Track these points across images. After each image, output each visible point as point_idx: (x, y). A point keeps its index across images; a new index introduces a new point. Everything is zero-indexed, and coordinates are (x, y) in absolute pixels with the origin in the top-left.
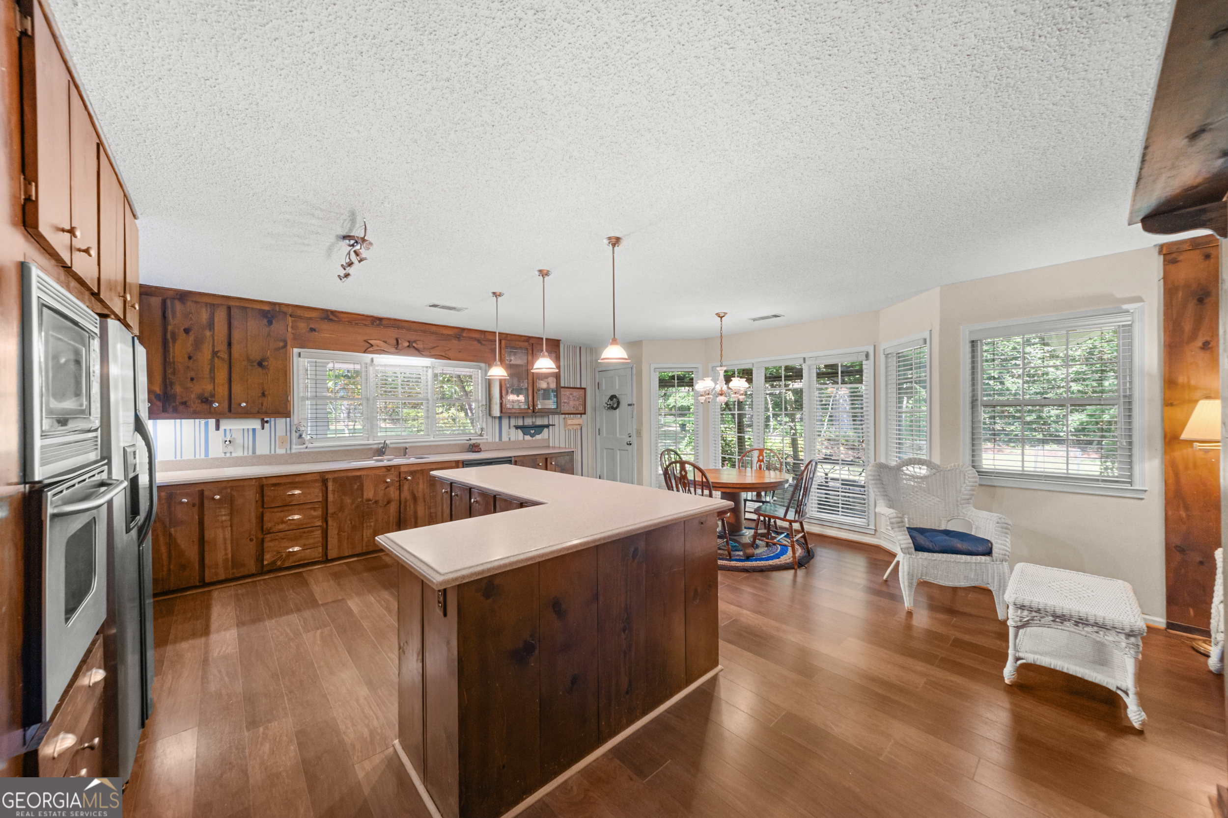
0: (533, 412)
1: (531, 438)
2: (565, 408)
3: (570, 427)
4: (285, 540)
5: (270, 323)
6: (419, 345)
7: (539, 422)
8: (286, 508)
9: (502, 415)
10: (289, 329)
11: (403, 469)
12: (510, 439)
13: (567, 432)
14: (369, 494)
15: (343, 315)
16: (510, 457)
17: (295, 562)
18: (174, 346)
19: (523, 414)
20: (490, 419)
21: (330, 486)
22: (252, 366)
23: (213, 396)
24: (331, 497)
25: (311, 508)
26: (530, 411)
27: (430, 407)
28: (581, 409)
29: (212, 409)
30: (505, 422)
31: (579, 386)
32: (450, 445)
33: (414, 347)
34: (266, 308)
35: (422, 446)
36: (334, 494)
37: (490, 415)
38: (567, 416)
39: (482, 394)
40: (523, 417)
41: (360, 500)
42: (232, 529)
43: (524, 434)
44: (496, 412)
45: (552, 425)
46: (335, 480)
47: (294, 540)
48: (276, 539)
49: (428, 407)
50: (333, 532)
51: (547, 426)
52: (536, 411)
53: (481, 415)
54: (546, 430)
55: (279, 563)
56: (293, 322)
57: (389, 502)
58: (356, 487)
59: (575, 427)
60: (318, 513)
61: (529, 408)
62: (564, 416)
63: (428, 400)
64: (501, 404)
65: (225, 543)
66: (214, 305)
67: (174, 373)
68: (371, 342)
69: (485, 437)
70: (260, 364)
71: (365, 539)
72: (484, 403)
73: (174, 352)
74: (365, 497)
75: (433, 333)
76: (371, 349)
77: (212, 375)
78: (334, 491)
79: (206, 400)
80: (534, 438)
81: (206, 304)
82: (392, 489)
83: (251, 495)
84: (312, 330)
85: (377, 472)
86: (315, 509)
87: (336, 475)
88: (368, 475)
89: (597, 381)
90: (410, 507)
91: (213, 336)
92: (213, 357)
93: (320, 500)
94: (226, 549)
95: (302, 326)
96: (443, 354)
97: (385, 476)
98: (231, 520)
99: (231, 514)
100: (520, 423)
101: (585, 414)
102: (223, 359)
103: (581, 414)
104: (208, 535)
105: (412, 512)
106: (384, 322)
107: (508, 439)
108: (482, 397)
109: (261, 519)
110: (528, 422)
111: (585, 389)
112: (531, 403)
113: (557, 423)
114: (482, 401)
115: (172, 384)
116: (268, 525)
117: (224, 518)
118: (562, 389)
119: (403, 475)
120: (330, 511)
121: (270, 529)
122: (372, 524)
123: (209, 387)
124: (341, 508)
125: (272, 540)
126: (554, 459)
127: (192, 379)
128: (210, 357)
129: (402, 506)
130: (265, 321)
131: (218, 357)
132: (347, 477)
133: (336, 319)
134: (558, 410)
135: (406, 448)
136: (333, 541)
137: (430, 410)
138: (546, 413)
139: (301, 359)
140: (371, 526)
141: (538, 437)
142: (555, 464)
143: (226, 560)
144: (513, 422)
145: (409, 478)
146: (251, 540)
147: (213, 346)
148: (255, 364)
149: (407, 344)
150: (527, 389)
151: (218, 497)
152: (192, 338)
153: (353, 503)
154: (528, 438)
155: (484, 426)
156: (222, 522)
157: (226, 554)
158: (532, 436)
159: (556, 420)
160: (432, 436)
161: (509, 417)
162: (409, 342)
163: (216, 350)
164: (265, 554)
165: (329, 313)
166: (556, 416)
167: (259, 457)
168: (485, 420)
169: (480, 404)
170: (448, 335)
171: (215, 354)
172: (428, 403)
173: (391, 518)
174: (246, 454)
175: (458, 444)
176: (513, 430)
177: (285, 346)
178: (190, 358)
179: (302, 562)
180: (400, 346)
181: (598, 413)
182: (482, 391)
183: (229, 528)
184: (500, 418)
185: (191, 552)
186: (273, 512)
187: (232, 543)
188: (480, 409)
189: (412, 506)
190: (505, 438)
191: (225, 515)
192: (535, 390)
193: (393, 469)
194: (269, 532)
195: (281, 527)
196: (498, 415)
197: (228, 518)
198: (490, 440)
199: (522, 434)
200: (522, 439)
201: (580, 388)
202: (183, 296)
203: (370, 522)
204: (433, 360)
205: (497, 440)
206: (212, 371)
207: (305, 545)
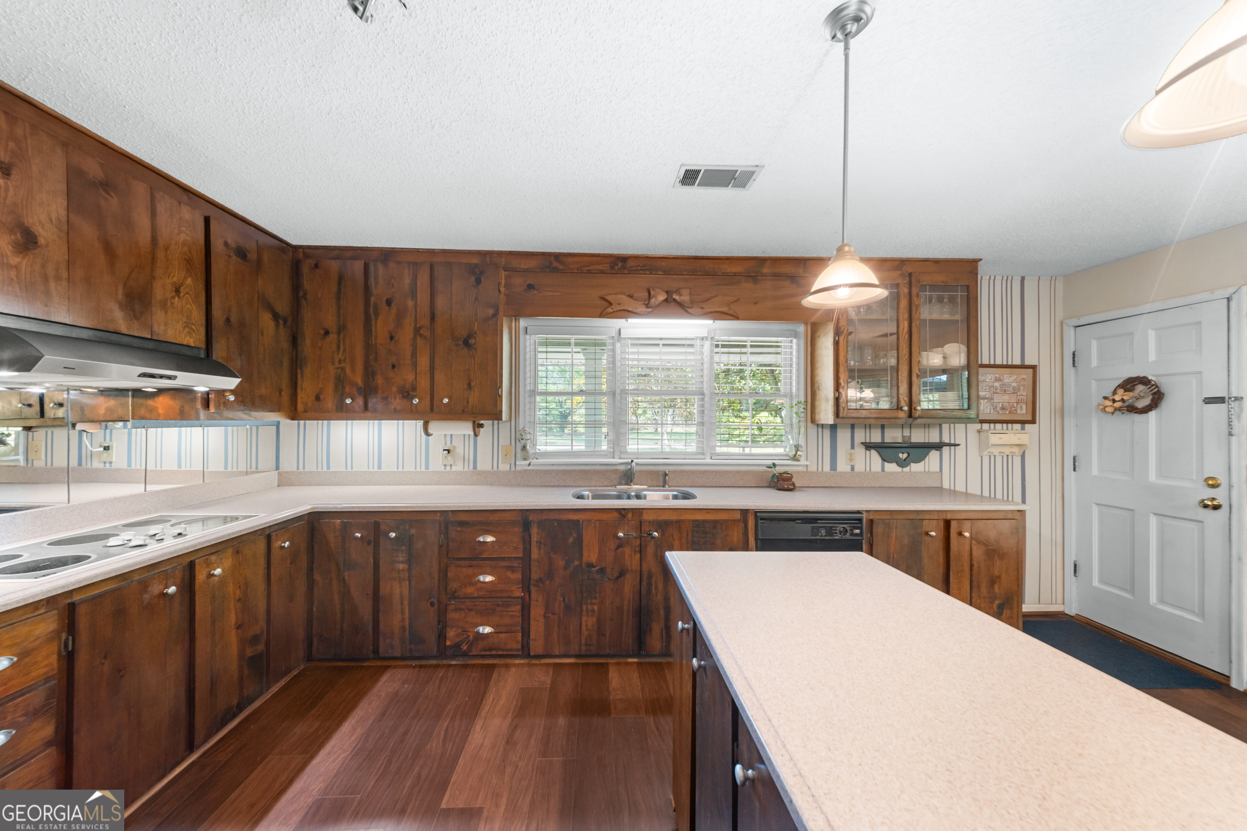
0: (910, 416)
1: (899, 469)
2: (985, 409)
3: (996, 451)
4: (473, 613)
5: (478, 282)
6: (685, 297)
7: (918, 436)
8: (474, 563)
9: (838, 421)
10: (502, 289)
11: (646, 517)
12: (853, 468)
13: (986, 460)
14: (591, 555)
15: (570, 260)
16: (858, 512)
17: (485, 650)
18: (376, 322)
19: (882, 421)
20: (813, 430)
21: (534, 531)
22: (457, 345)
23: (414, 389)
24: (535, 554)
25: (508, 567)
26: (901, 414)
27: (706, 405)
28: (1023, 412)
29: (413, 407)
30: (843, 436)
31: (1017, 361)
32: (738, 472)
33: (675, 300)
34: (475, 260)
35: (692, 472)
36: (539, 548)
37: (813, 421)
38: (986, 426)
39: (798, 383)
40: (883, 427)
41: (576, 563)
42: (410, 583)
43: (884, 460)
44: (826, 415)
45: (950, 445)
46: (540, 524)
47: (486, 616)
48: (461, 609)
49: (703, 406)
50: (537, 612)
51: (938, 446)
52: (917, 414)
53: (795, 421)
54: (934, 455)
55: (465, 647)
56: (507, 277)
57: (622, 574)
58: (571, 540)
59: (1007, 451)
60: (518, 576)
61: (899, 408)
62: (978, 426)
63: (703, 394)
64: (837, 400)
65: (402, 604)
66: (416, 263)
67: (376, 359)
68: (609, 298)
69: (803, 462)
70: (466, 343)
71: (585, 632)
72: (802, 399)
73: (376, 332)
74: (585, 559)
75: (707, 274)
76: (610, 310)
77: (414, 360)
78: (539, 543)
79: (407, 394)
80: (907, 469)
81: (409, 263)
82: (627, 550)
83: (432, 535)
84: (530, 287)
85: (605, 517)
86: (512, 569)
87: (544, 517)
88: (589, 521)
89: (1069, 349)
90: (656, 588)
91: (415, 306)
92: (415, 336)
93: (521, 555)
94: (403, 613)
95: (519, 282)
96: (725, 309)
97: (617, 529)
98: (409, 569)
99: (409, 561)
100: (876, 437)
101: (1033, 422)
102: (425, 338)
103: (1023, 422)
104: (384, 589)
105: (660, 597)
106: (630, 263)
107: (848, 469)
108: (798, 389)
109: (444, 573)
110: (894, 435)
111: (1034, 367)
112: (904, 399)
113: (960, 439)
114: (798, 396)
115: (373, 374)
116: (454, 585)
117: (401, 566)
118: (981, 370)
119: (645, 528)
120: (534, 576)
121: (455, 591)
122: (596, 608)
123: (410, 377)
124: (550, 574)
125: (457, 610)
126: (967, 524)
127: (394, 366)
128: (411, 336)
129: (644, 583)
130: (473, 279)
131: (421, 335)
132: (559, 521)
133: (561, 267)
134: (972, 413)
135: (666, 475)
136: (537, 628)
137: (706, 412)
138: (935, 418)
139: (528, 337)
140: (593, 611)
141: (915, 467)
142: (971, 537)
143: (403, 628)
144: (860, 436)
145: (656, 534)
146: (432, 604)
147: (416, 320)
148: (461, 343)
149: (662, 297)
150: (897, 369)
151: (393, 535)
152: (394, 310)
153: (566, 567)
154: (892, 467)
155: (802, 442)
156: (399, 571)
157: (403, 620)
158: (902, 464)
159: (959, 433)
160: (708, 456)
161: (853, 427)
162: (667, 292)
163: (418, 326)
164: (448, 629)
165: (552, 258)
166: (960, 427)
167: (480, 473)
168: (803, 430)
169: (794, 402)
170: (735, 274)
171: (417, 331)
172: (703, 400)
173: (626, 602)
174: (466, 469)
175: (754, 472)
176: (860, 451)
177: (495, 315)
178: (392, 338)
179: (494, 652)
180: (653, 301)
181: (1070, 423)
182: (798, 377)
183: (407, 583)
184: (833, 427)
185: (365, 610)
186: (460, 566)
187: (410, 605)
188: (795, 410)
189: (661, 586)
190: (843, 466)
191: (402, 562)
192: (915, 371)
193: (630, 515)
194: (454, 596)
195: (470, 590)
196: (831, 422)
197: (406, 566)
198: (813, 468)
199: (880, 460)
200: (879, 469)
201: (1023, 366)
202: (387, 255)
203: (592, 604)
204: (709, 322)
205: (827, 468)
206: (414, 355)
207: (498, 626)
